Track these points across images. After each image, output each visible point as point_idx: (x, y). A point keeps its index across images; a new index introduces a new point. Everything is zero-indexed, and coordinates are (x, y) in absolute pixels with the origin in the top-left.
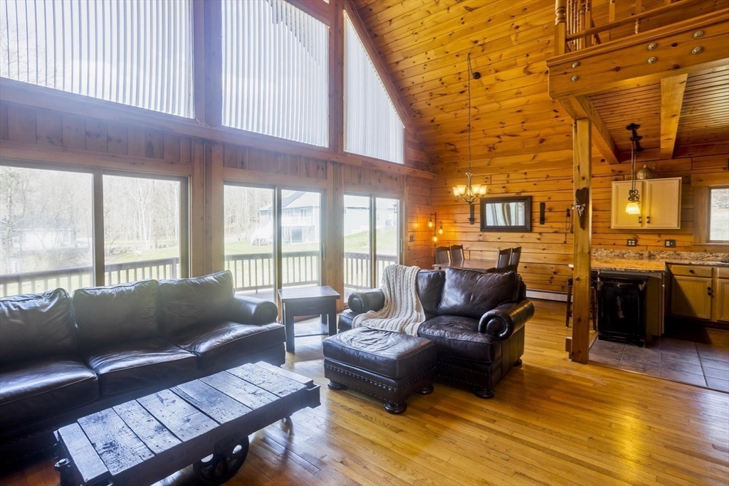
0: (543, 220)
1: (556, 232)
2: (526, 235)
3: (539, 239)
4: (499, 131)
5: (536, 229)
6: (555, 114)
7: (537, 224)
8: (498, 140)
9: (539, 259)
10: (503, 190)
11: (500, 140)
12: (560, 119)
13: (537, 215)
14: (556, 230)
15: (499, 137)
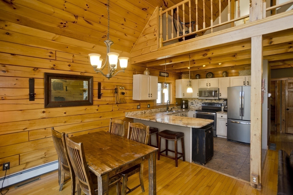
0: (99, 96)
1: (108, 104)
2: (88, 107)
3: (97, 110)
4: (78, 11)
5: (95, 103)
6: (123, 22)
7: (96, 98)
8: (74, 19)
9: (98, 125)
10: (68, 68)
11: (76, 20)
12: (123, 27)
13: (96, 92)
14: (108, 102)
15: (76, 17)
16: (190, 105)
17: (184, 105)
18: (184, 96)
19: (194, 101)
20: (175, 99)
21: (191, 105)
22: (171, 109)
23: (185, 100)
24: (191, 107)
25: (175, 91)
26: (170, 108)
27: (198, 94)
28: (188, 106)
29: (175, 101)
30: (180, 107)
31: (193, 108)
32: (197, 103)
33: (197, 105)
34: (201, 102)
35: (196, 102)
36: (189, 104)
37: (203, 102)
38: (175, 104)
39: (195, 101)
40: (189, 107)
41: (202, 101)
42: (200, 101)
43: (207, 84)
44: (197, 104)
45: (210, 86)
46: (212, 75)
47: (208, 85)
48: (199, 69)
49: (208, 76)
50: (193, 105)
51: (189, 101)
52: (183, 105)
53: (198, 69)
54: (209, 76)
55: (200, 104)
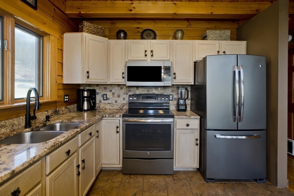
16: (100, 101)
17: (86, 103)
18: (88, 77)
19: (111, 91)
20: (61, 87)
21: (103, 101)
22: (48, 118)
23: (88, 90)
24: (101, 106)
25: (62, 64)
26: (41, 116)
27: (123, 73)
28: (95, 103)
29: (62, 93)
30: (74, 107)
31: (108, 107)
32: (116, 95)
33: (116, 102)
34: (127, 94)
35: (113, 94)
36: (99, 98)
37: (131, 93)
38: (59, 102)
39: (113, 91)
40: (97, 105)
41: (129, 91)
42: (124, 90)
43: (146, 51)
44: (117, 99)
45: (152, 56)
46: (153, 35)
47: (149, 53)
48: (132, 12)
49: (145, 36)
50: (106, 102)
51: (97, 91)
52: (83, 101)
53: (130, 12)
54: (147, 35)
55: (124, 99)
